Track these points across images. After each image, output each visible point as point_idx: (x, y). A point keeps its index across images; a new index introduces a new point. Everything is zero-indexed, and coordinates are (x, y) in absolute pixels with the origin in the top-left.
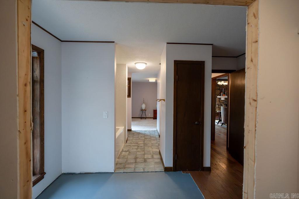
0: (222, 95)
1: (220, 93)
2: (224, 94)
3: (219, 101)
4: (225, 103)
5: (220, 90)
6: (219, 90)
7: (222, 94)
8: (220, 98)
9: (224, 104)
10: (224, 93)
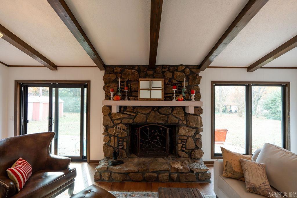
0: (112, 97)
3: (110, 115)
8: (111, 107)
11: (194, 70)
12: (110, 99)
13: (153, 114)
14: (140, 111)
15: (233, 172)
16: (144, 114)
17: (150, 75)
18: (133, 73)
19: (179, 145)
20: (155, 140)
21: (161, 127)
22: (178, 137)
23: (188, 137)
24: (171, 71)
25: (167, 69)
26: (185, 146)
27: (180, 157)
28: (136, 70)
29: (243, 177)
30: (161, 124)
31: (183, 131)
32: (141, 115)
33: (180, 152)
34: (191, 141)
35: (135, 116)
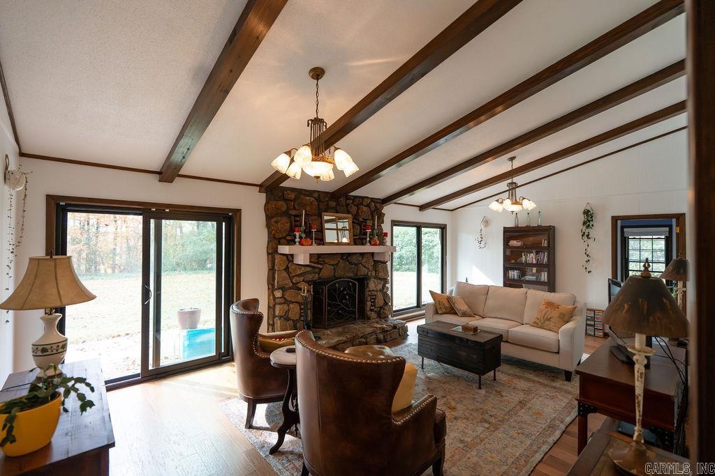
0: (297, 240)
1: (292, 230)
2: (308, 233)
3: (287, 269)
4: (310, 277)
5: (289, 216)
6: (285, 219)
7: (300, 237)
8: (292, 255)
9: (308, 282)
10: (305, 232)
11: (378, 205)
12: (295, 243)
13: (342, 264)
14: (326, 261)
15: (446, 308)
16: (332, 265)
17: (332, 208)
18: (311, 203)
19: (368, 303)
20: (344, 301)
21: (351, 282)
22: (367, 293)
23: (377, 291)
24: (356, 204)
25: (351, 201)
26: (374, 304)
27: (369, 318)
28: (315, 199)
29: (453, 309)
30: (350, 278)
31: (372, 285)
32: (329, 267)
33: (369, 313)
34: (380, 296)
35: (321, 269)
